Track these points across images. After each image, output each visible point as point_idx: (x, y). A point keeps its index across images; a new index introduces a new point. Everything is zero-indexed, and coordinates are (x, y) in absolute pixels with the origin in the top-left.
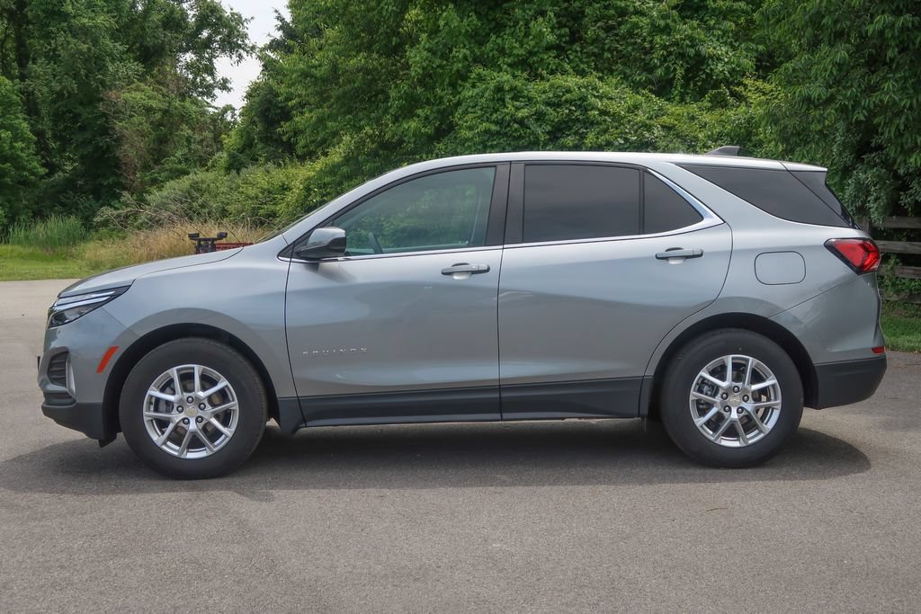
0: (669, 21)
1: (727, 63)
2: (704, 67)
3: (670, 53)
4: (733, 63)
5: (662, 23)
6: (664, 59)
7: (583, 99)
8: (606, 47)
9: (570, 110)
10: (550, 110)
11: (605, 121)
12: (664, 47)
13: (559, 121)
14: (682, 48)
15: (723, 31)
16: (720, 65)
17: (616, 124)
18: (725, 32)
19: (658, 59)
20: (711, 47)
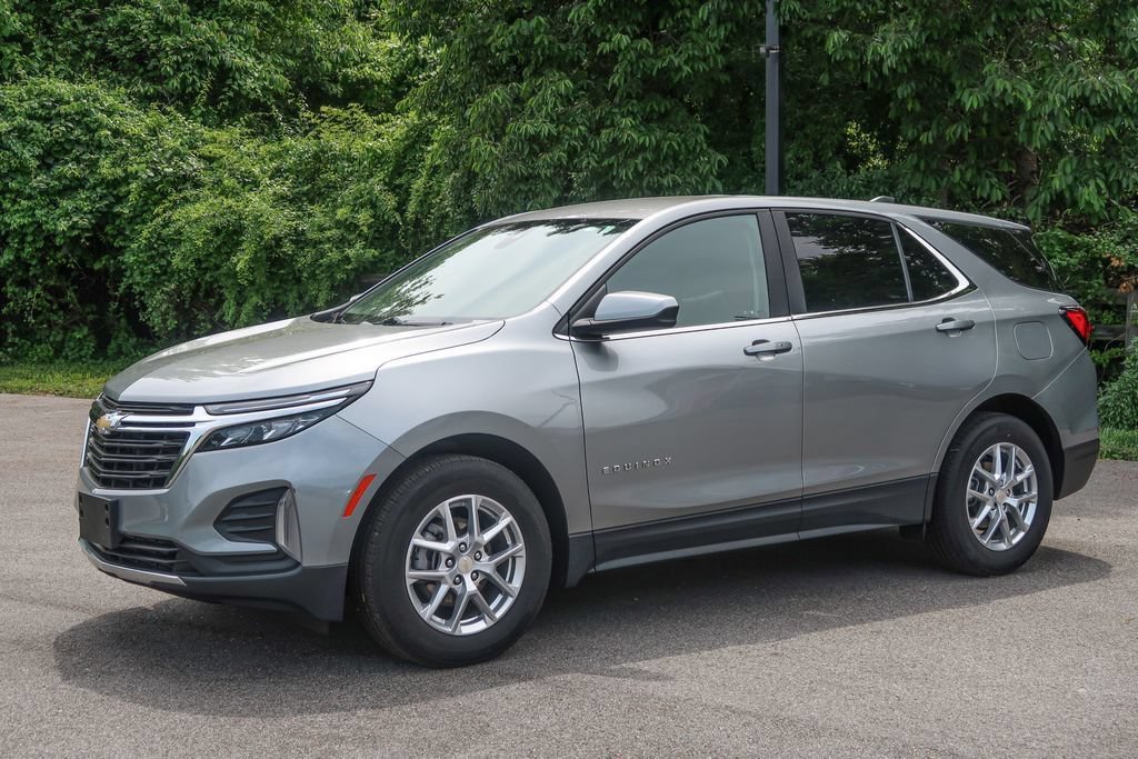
0: (179, 17)
1: (258, 79)
2: (229, 82)
3: (185, 60)
4: (265, 79)
5: (171, 19)
6: (178, 67)
7: (86, 113)
8: (87, 43)
9: (67, 127)
10: (38, 125)
11: (121, 145)
12: (177, 51)
13: (51, 141)
14: (200, 54)
15: (244, 36)
16: (249, 81)
17: (137, 150)
18: (247, 39)
19: (171, 67)
20: (235, 56)
